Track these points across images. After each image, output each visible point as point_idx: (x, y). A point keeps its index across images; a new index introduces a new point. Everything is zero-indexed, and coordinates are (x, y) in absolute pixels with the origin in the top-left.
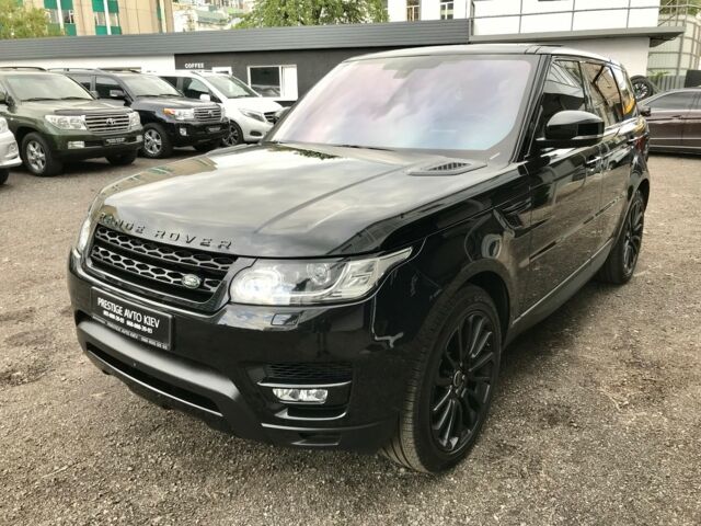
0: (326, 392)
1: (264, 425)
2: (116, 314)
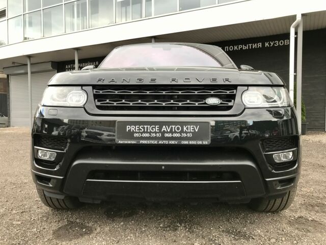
0: (291, 154)
1: (267, 180)
2: (150, 133)
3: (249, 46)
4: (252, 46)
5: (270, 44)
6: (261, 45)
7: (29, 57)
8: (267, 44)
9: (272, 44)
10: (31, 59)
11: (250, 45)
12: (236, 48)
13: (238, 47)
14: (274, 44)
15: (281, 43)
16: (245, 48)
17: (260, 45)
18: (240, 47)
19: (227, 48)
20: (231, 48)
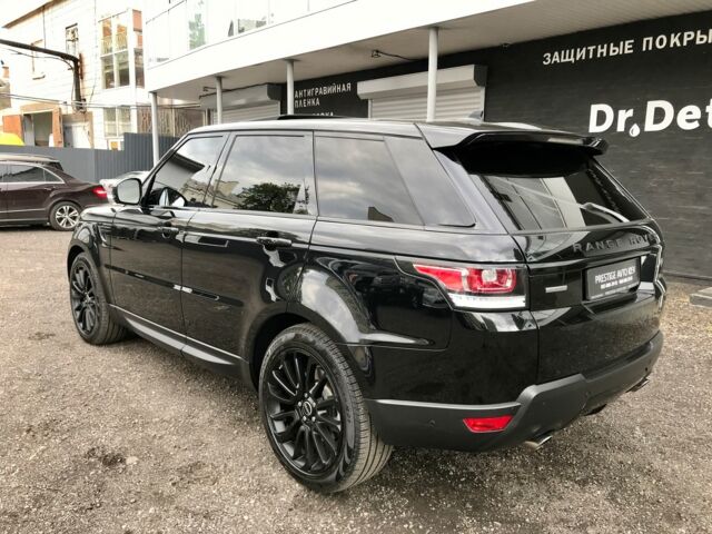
7: (219, 77)
10: (223, 81)
12: (675, 40)
13: (681, 39)
16: (702, 39)
18: (688, 36)
19: (648, 43)
20: (661, 43)
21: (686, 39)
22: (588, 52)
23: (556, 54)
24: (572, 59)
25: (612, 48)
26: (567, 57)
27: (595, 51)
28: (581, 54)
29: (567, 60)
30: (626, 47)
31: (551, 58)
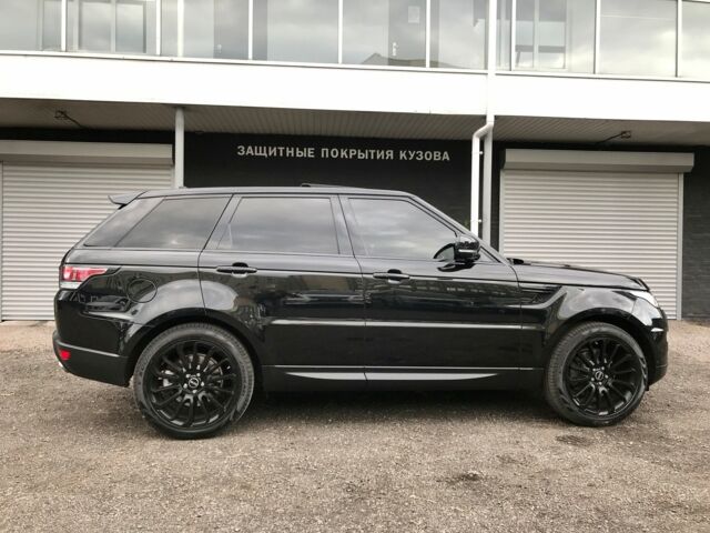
3: (370, 154)
4: (375, 154)
5: (408, 155)
6: (392, 155)
8: (402, 155)
9: (412, 156)
11: (372, 152)
12: (343, 153)
13: (348, 153)
14: (416, 155)
15: (428, 156)
16: (362, 156)
17: (390, 154)
18: (353, 152)
19: (325, 152)
20: (335, 153)
21: (351, 155)
22: (278, 151)
23: (250, 148)
24: (265, 154)
25: (298, 152)
26: (261, 152)
27: (284, 151)
28: (273, 151)
29: (260, 154)
30: (309, 153)
31: (246, 150)
